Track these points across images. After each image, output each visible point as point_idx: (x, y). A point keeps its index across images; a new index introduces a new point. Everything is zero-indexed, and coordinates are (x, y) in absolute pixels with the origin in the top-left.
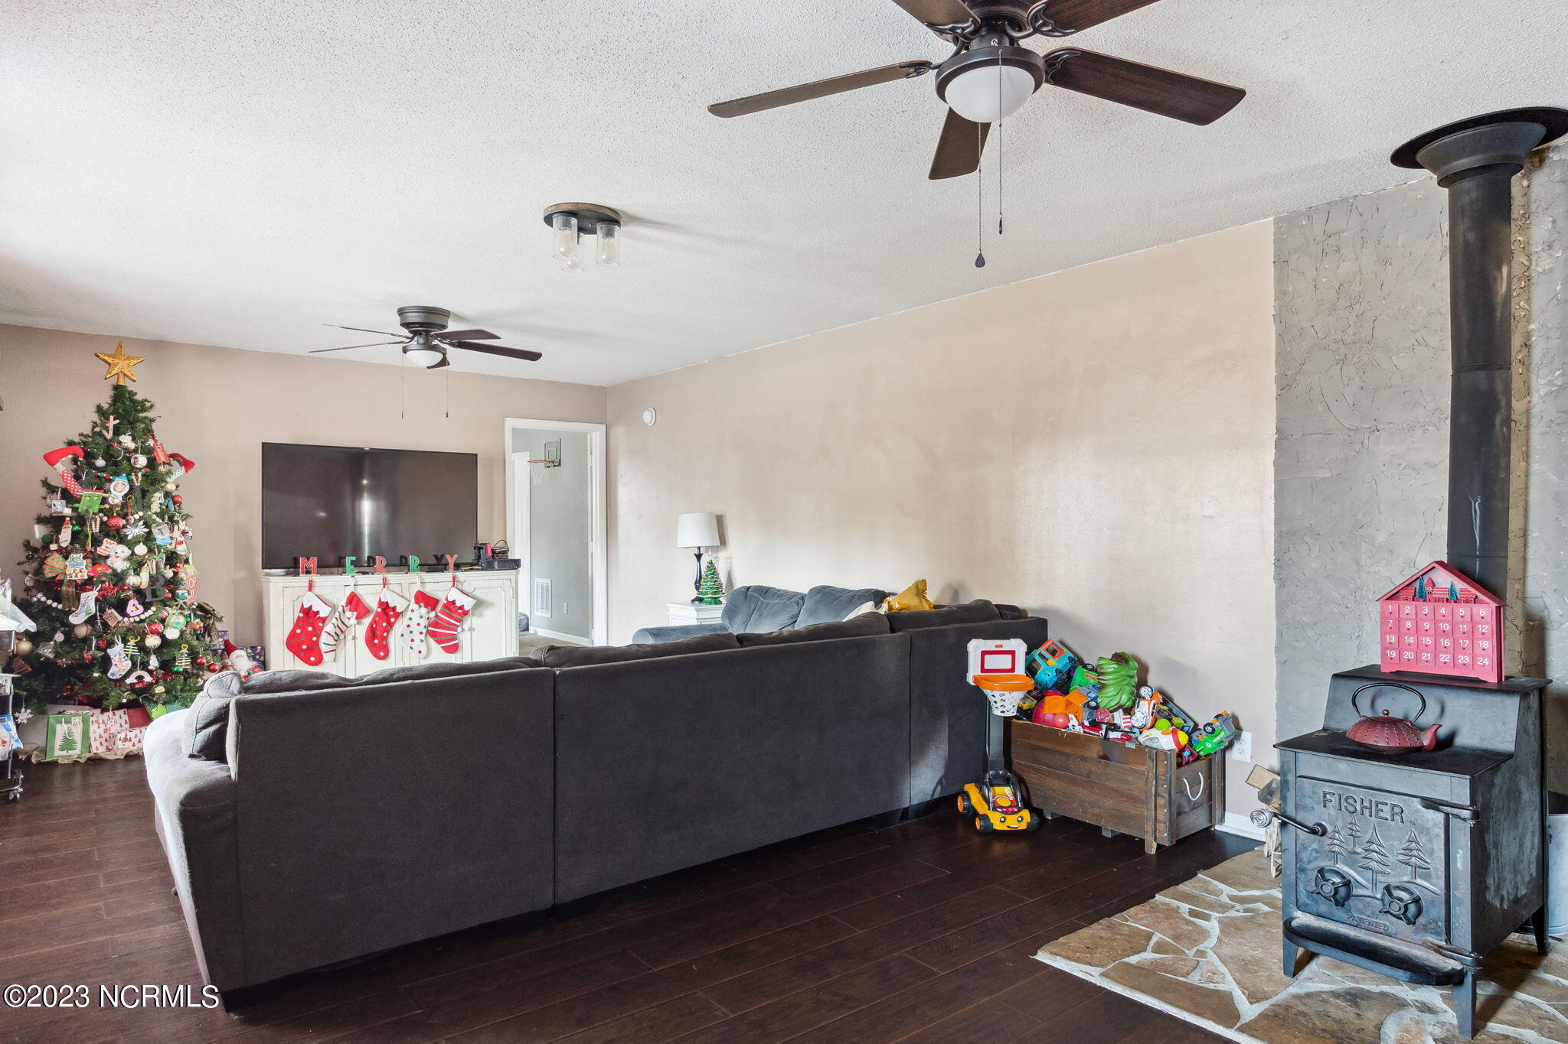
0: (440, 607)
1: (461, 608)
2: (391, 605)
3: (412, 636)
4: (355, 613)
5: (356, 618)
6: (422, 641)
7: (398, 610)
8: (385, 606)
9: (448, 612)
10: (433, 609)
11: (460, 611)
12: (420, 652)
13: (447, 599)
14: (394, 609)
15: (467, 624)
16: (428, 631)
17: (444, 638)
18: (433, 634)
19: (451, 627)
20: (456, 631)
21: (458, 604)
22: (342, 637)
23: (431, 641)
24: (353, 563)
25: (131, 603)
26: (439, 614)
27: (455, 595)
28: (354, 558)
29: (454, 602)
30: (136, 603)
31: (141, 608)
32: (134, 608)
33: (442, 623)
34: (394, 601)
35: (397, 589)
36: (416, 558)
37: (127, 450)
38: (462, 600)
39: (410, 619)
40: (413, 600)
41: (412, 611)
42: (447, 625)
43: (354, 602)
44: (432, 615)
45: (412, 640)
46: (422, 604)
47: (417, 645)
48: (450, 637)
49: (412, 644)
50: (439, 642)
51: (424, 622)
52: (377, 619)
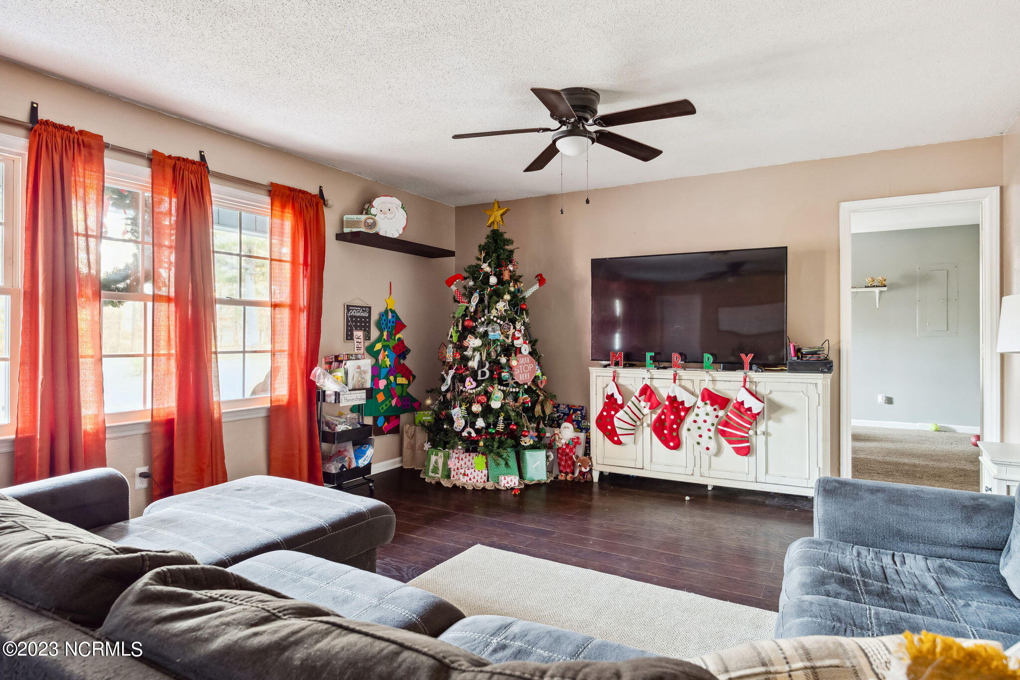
0: (730, 407)
1: (750, 409)
2: (679, 400)
3: (700, 432)
4: (649, 403)
5: (650, 409)
6: (710, 438)
7: (687, 405)
8: (673, 400)
9: (737, 412)
10: (722, 408)
11: (749, 413)
12: (708, 449)
13: (736, 400)
14: (682, 403)
15: (761, 428)
16: (717, 428)
17: (734, 439)
18: (723, 433)
19: (742, 428)
20: (748, 433)
21: (746, 406)
22: (638, 423)
23: (723, 440)
24: (651, 357)
25: (468, 379)
26: (729, 414)
27: (743, 396)
28: (653, 354)
29: (742, 403)
30: (472, 380)
31: (474, 384)
32: (469, 384)
33: (732, 423)
34: (682, 396)
35: (689, 385)
36: (710, 357)
37: (486, 273)
38: (750, 402)
39: (697, 415)
40: (700, 398)
41: (698, 408)
42: (740, 427)
43: (648, 393)
44: (721, 413)
45: (700, 436)
46: (708, 402)
47: (705, 441)
48: (740, 439)
49: (699, 440)
50: (730, 442)
51: (711, 419)
52: (665, 411)
